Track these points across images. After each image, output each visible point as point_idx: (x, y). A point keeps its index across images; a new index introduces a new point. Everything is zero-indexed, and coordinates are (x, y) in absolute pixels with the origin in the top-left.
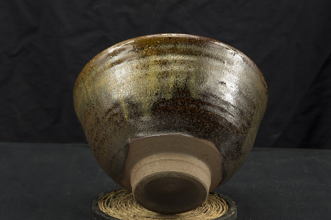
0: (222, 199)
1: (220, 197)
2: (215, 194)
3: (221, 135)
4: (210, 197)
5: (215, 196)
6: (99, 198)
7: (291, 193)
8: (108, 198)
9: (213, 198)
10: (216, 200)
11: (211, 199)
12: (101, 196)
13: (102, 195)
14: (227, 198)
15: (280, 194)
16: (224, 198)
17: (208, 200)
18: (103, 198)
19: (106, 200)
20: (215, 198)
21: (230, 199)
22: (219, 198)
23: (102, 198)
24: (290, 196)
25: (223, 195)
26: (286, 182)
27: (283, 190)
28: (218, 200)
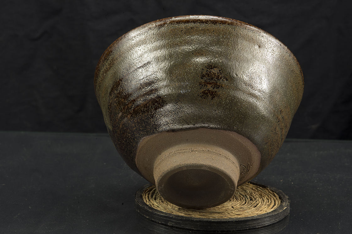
0: (274, 193)
1: (273, 191)
2: (268, 187)
3: (139, 126)
4: (263, 191)
5: (268, 190)
6: (144, 189)
7: (331, 187)
8: (154, 189)
9: (265, 192)
10: (268, 194)
11: (263, 193)
12: (146, 188)
13: (148, 187)
14: (280, 192)
15: (318, 188)
16: (277, 192)
17: (260, 194)
18: (149, 190)
19: (151, 192)
20: (267, 192)
21: (283, 194)
22: (271, 192)
23: (147, 190)
24: (329, 191)
25: (276, 189)
26: (325, 175)
27: (321, 184)
28: (270, 194)
